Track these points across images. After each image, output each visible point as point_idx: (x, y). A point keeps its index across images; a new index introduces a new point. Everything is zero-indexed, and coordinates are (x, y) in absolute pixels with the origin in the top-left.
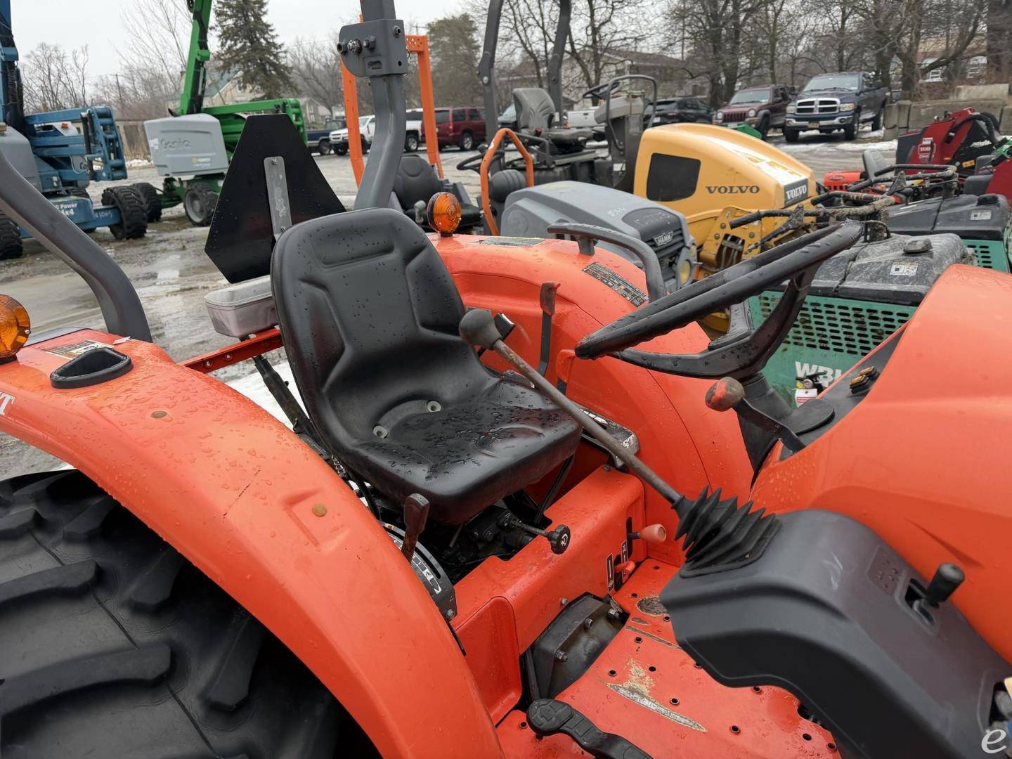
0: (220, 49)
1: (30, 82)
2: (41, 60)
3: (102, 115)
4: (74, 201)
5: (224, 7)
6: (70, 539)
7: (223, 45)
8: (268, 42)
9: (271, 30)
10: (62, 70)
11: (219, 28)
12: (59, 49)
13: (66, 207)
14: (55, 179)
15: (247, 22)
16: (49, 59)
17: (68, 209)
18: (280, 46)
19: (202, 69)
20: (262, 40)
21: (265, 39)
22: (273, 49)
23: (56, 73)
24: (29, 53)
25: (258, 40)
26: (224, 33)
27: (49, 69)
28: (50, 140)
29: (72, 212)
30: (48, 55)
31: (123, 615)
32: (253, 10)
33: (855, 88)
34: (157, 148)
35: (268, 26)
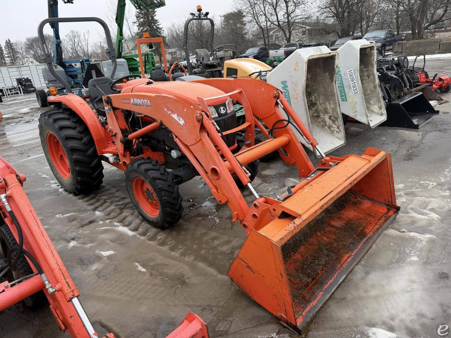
0: (138, 31)
1: (67, 46)
2: (71, 38)
3: (86, 61)
4: (78, 89)
5: (139, 14)
6: (67, 114)
7: (139, 29)
8: (157, 27)
9: (158, 22)
10: (80, 41)
11: (138, 23)
12: (78, 32)
13: (76, 91)
14: (72, 82)
15: (148, 20)
16: (74, 37)
17: (76, 92)
18: (161, 29)
19: (121, 43)
20: (154, 27)
21: (155, 26)
22: (158, 30)
23: (77, 42)
24: (67, 35)
25: (153, 26)
26: (139, 24)
27: (74, 41)
28: (71, 69)
29: (78, 93)
30: (74, 35)
31: (71, 122)
32: (150, 15)
33: (383, 37)
34: (106, 71)
35: (156, 21)
